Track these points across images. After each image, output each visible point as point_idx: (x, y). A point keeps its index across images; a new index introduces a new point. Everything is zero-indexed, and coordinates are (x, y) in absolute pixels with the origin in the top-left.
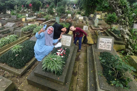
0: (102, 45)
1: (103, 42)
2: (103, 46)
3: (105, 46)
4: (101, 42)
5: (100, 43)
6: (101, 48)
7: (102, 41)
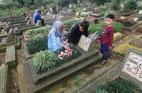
0: (131, 66)
1: (135, 63)
2: (133, 70)
3: (136, 71)
4: (131, 61)
5: (129, 63)
6: (128, 72)
7: (135, 60)
